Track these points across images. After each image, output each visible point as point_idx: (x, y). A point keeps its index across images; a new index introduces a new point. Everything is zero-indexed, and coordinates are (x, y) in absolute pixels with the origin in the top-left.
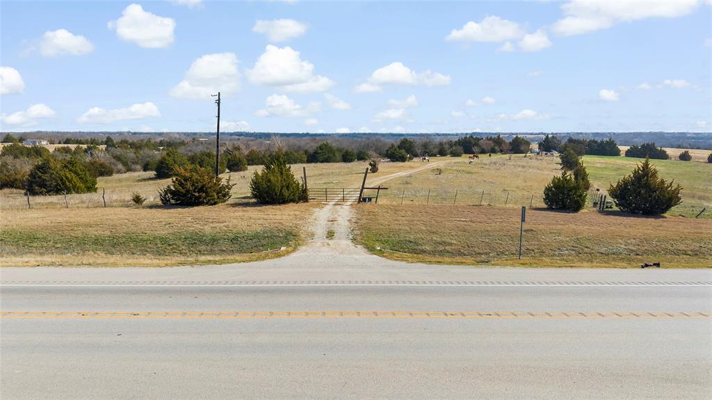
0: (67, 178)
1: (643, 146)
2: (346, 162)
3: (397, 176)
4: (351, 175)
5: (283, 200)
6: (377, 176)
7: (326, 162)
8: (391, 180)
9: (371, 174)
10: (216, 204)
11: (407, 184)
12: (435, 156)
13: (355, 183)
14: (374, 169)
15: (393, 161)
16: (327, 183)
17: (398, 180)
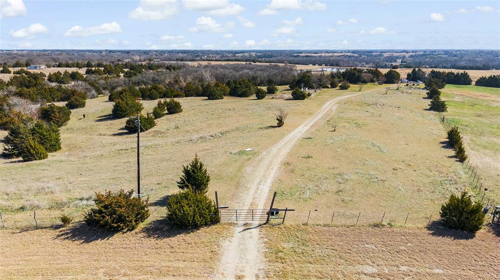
0: (31, 146)
2: (259, 99)
3: (299, 136)
4: (261, 132)
5: (195, 227)
6: (282, 136)
7: (244, 95)
8: (295, 146)
9: (278, 128)
10: (133, 228)
11: (309, 157)
12: (328, 87)
13: (265, 153)
14: (280, 123)
15: (295, 99)
16: (241, 153)
17: (301, 145)
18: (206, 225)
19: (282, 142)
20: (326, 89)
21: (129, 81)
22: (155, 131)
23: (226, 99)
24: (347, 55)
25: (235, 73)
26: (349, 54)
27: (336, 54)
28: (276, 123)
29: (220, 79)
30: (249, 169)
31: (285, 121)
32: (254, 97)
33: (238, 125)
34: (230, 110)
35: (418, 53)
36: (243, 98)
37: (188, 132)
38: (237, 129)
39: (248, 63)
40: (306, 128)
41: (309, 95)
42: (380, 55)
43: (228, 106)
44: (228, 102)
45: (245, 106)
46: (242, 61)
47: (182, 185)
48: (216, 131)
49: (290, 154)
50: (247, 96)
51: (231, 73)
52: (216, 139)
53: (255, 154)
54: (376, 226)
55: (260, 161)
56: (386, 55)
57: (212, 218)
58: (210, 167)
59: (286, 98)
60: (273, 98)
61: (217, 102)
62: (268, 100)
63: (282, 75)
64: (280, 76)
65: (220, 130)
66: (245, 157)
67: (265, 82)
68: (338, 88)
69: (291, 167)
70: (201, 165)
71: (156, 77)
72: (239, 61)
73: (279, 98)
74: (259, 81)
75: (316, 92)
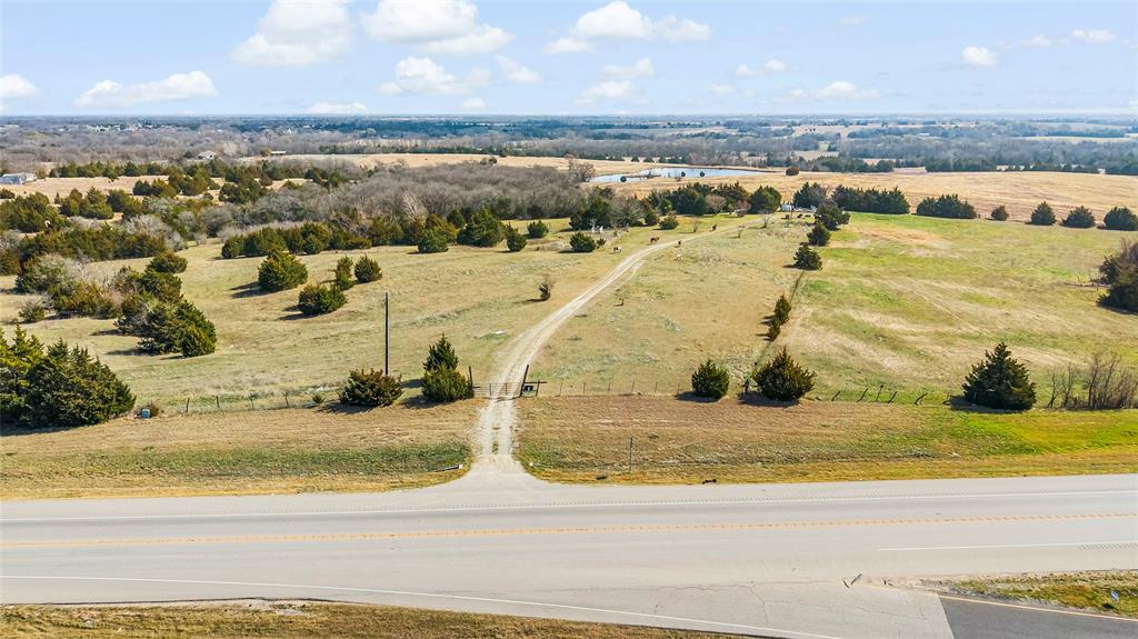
1: (942, 199)
2: (512, 250)
3: (571, 313)
4: (517, 309)
5: (451, 399)
6: (547, 314)
7: (485, 242)
8: (563, 325)
9: (542, 303)
10: (391, 403)
11: (576, 339)
12: (640, 225)
13: (521, 336)
14: (545, 295)
15: (576, 251)
16: (489, 337)
17: (569, 325)
18: (461, 398)
19: (546, 322)
20: (636, 229)
21: (244, 211)
22: (350, 312)
23: (454, 251)
24: (711, 134)
25: (464, 193)
26: (717, 130)
27: (688, 132)
28: (538, 295)
29: (434, 206)
30: (500, 354)
31: (552, 292)
32: (503, 245)
33: (481, 299)
34: (464, 273)
35: (869, 126)
36: (484, 249)
37: (404, 311)
38: (481, 305)
39: (488, 157)
40: (582, 302)
41: (601, 242)
42: (786, 132)
43: (459, 266)
44: (457, 259)
45: (489, 265)
46: (475, 152)
47: (429, 366)
48: (446, 309)
49: (553, 337)
50: (491, 246)
51: (456, 192)
52: (450, 321)
53: (507, 337)
54: (626, 395)
55: (515, 345)
56: (799, 132)
57: (468, 392)
58: (458, 348)
59: (561, 249)
60: (538, 249)
61: (438, 258)
62: (529, 253)
63: (559, 197)
64: (555, 198)
65: (454, 307)
66: (495, 342)
67: (525, 211)
68: (657, 226)
69: (553, 350)
70: (449, 346)
71: (300, 203)
72: (467, 151)
73: (549, 249)
74: (512, 209)
75: (615, 234)
